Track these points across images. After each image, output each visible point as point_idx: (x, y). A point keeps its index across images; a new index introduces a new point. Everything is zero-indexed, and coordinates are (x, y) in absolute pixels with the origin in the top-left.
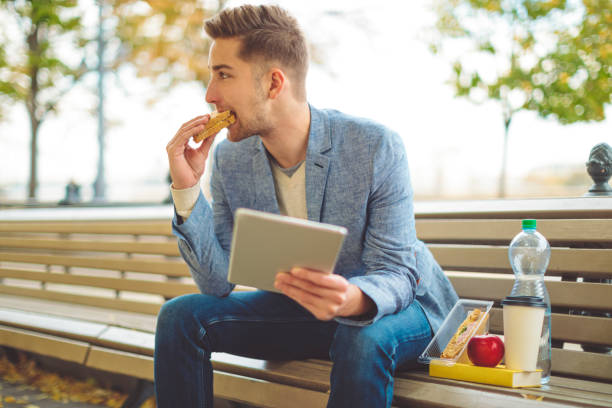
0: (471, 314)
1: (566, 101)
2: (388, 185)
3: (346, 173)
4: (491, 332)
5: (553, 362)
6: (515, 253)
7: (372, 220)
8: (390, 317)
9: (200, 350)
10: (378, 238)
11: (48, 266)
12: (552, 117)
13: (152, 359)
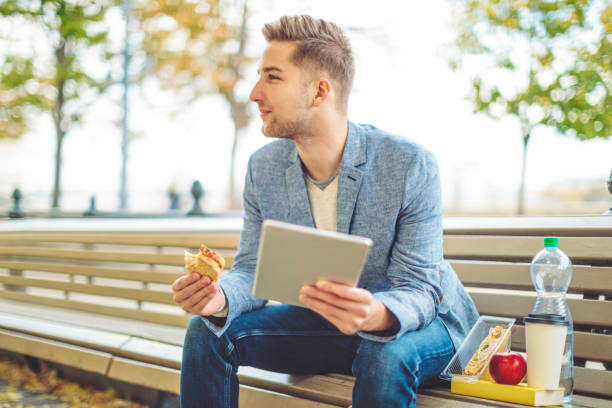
0: (493, 330)
1: (585, 118)
2: (419, 202)
3: (378, 188)
4: (513, 349)
5: (575, 381)
6: (537, 270)
7: (399, 236)
8: (413, 334)
9: (228, 365)
10: (405, 254)
11: (72, 275)
12: (571, 132)
13: (179, 372)
